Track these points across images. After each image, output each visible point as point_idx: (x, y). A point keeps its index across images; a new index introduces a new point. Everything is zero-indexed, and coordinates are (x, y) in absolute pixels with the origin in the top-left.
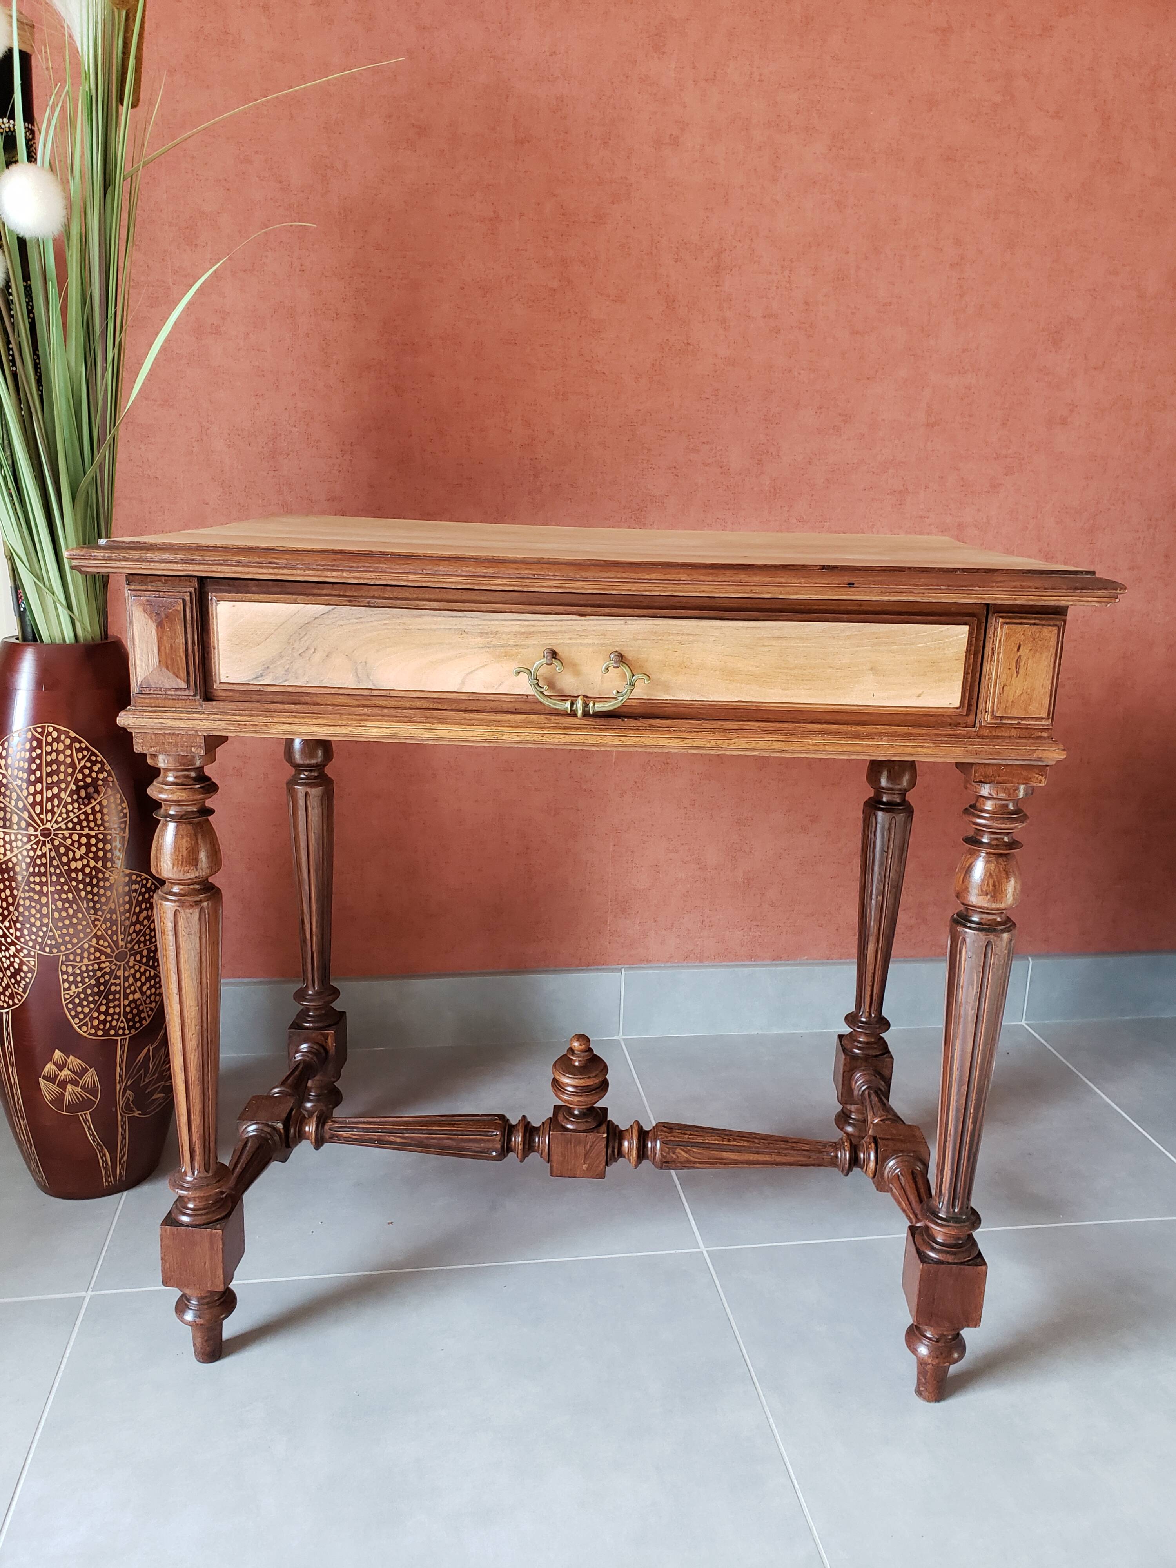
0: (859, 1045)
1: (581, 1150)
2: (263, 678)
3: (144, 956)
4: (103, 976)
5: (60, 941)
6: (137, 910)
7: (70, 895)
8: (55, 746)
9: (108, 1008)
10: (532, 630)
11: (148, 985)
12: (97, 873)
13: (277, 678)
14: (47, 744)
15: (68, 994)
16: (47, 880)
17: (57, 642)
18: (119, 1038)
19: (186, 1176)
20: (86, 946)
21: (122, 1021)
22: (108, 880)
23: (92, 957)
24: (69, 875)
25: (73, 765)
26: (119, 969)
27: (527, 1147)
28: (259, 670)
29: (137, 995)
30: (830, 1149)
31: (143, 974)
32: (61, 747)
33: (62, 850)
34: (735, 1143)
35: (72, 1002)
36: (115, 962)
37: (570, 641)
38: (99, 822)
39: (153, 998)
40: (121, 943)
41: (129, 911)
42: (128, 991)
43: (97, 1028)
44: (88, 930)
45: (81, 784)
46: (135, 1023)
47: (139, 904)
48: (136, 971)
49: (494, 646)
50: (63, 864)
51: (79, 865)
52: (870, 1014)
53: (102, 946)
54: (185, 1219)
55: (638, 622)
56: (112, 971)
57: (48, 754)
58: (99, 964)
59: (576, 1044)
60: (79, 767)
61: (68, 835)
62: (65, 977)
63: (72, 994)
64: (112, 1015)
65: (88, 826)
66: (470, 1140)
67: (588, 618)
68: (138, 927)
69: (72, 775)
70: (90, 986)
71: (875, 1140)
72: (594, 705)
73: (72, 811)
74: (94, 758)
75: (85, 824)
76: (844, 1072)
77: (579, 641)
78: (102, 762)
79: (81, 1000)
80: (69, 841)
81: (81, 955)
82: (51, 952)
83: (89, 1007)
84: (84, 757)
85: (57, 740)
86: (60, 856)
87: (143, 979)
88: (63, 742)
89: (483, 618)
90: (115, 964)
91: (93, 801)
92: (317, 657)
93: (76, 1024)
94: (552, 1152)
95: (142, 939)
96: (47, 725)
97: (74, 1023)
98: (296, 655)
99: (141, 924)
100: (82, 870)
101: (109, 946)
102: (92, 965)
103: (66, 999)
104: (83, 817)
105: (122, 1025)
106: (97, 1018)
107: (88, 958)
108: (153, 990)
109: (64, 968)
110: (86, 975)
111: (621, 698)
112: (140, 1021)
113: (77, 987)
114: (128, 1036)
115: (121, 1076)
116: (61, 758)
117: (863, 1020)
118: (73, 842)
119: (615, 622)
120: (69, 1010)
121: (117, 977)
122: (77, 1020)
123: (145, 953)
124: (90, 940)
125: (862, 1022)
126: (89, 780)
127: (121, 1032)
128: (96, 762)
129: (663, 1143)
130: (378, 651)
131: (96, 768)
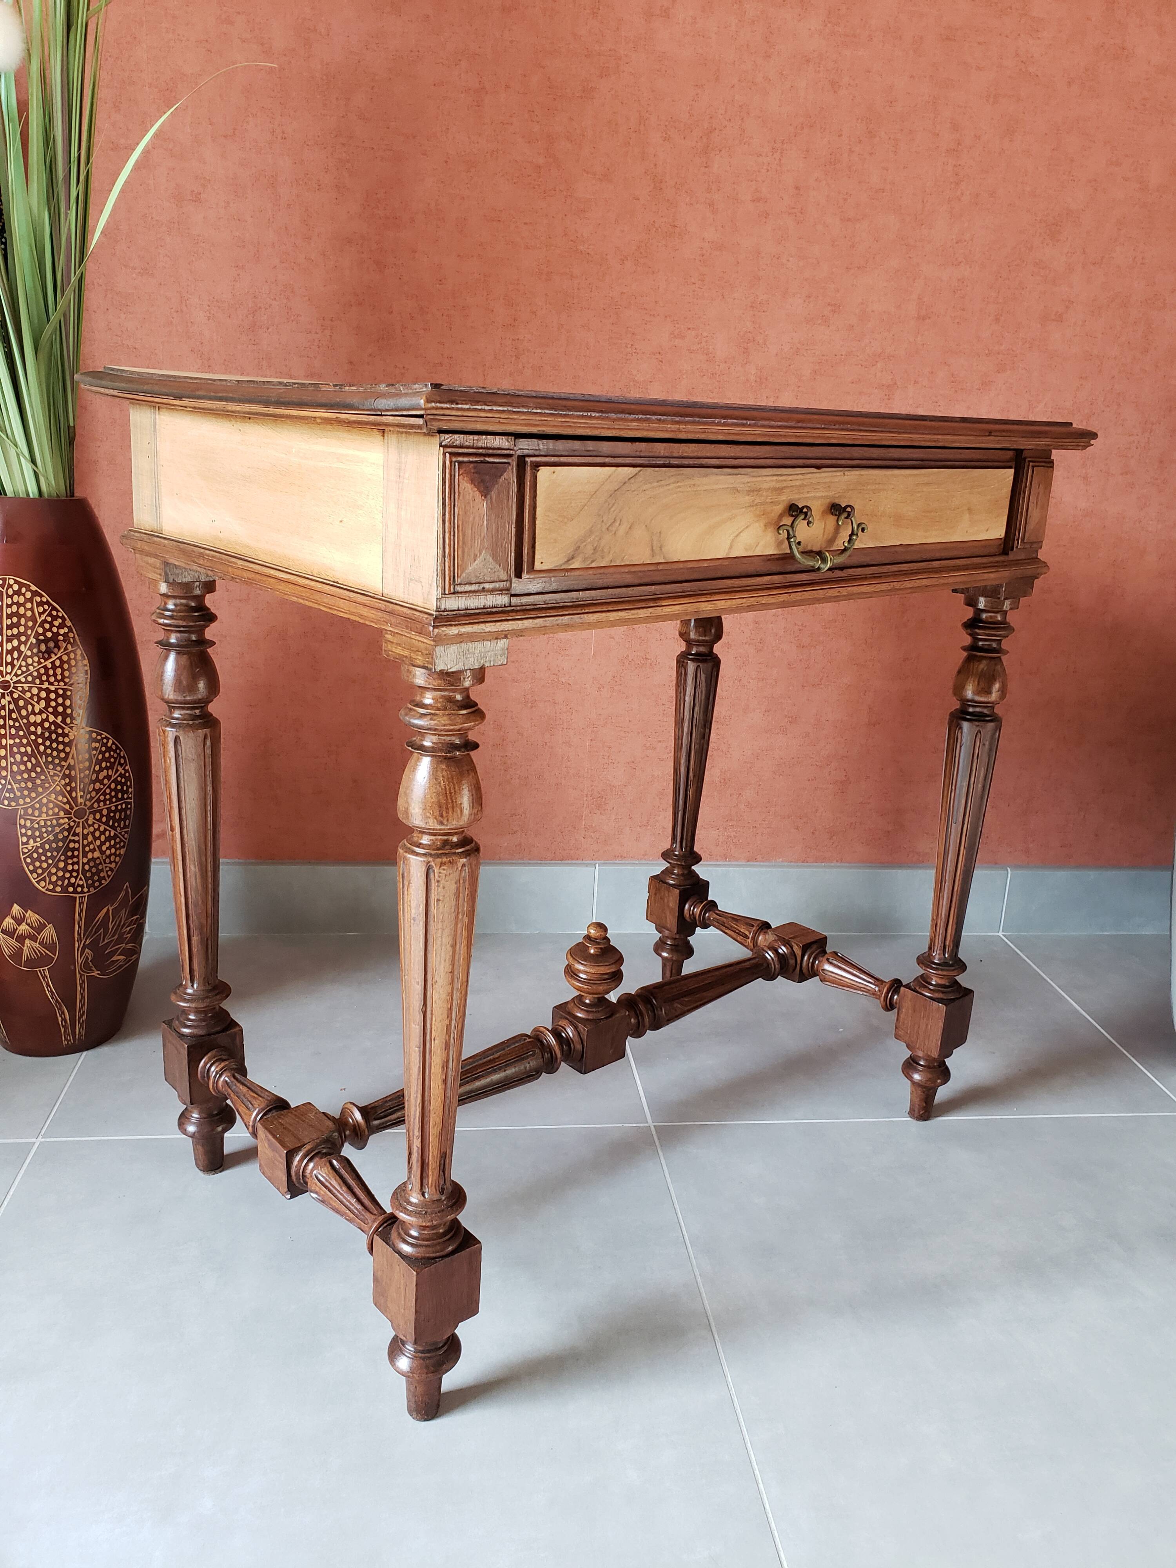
3: (104, 816)
4: (61, 831)
5: (18, 794)
6: (97, 768)
7: (29, 749)
8: (16, 598)
9: (66, 864)
11: (108, 844)
12: (56, 728)
14: (8, 596)
15: (26, 848)
16: (6, 732)
17: (21, 496)
18: (78, 896)
20: (45, 801)
21: (81, 879)
22: (67, 735)
23: (51, 812)
24: (28, 729)
25: (33, 619)
26: (78, 826)
29: (97, 854)
31: (103, 833)
32: (22, 600)
33: (21, 703)
35: (30, 856)
36: (74, 818)
38: (59, 677)
39: (112, 858)
40: (80, 800)
41: (89, 769)
42: (87, 849)
43: (55, 884)
44: (47, 785)
45: (42, 638)
46: (94, 882)
47: (99, 762)
48: (95, 830)
50: (22, 717)
51: (38, 719)
53: (61, 801)
56: (71, 828)
57: (8, 606)
58: (58, 820)
60: (39, 621)
61: (27, 689)
62: (23, 831)
63: (31, 848)
64: (71, 872)
65: (48, 680)
68: (98, 786)
69: (32, 628)
70: (49, 842)
73: (32, 665)
74: (54, 613)
75: (44, 678)
78: (63, 618)
79: (40, 855)
80: (28, 695)
81: (40, 809)
82: (9, 805)
83: (47, 862)
84: (45, 611)
85: (18, 593)
86: (19, 709)
87: (103, 838)
88: (24, 595)
90: (74, 821)
91: (53, 655)
93: (34, 879)
95: (102, 798)
96: (8, 577)
97: (33, 878)
99: (101, 782)
100: (41, 724)
101: (68, 802)
102: (51, 820)
103: (24, 853)
104: (42, 671)
105: (81, 883)
106: (55, 874)
107: (47, 813)
108: (113, 850)
109: (22, 822)
110: (44, 830)
112: (99, 880)
113: (35, 842)
114: (86, 895)
115: (79, 934)
116: (22, 610)
118: (33, 695)
120: (28, 865)
121: (75, 834)
122: (35, 875)
123: (105, 812)
124: (49, 794)
126: (49, 635)
127: (79, 889)
128: (57, 617)
131: (56, 623)
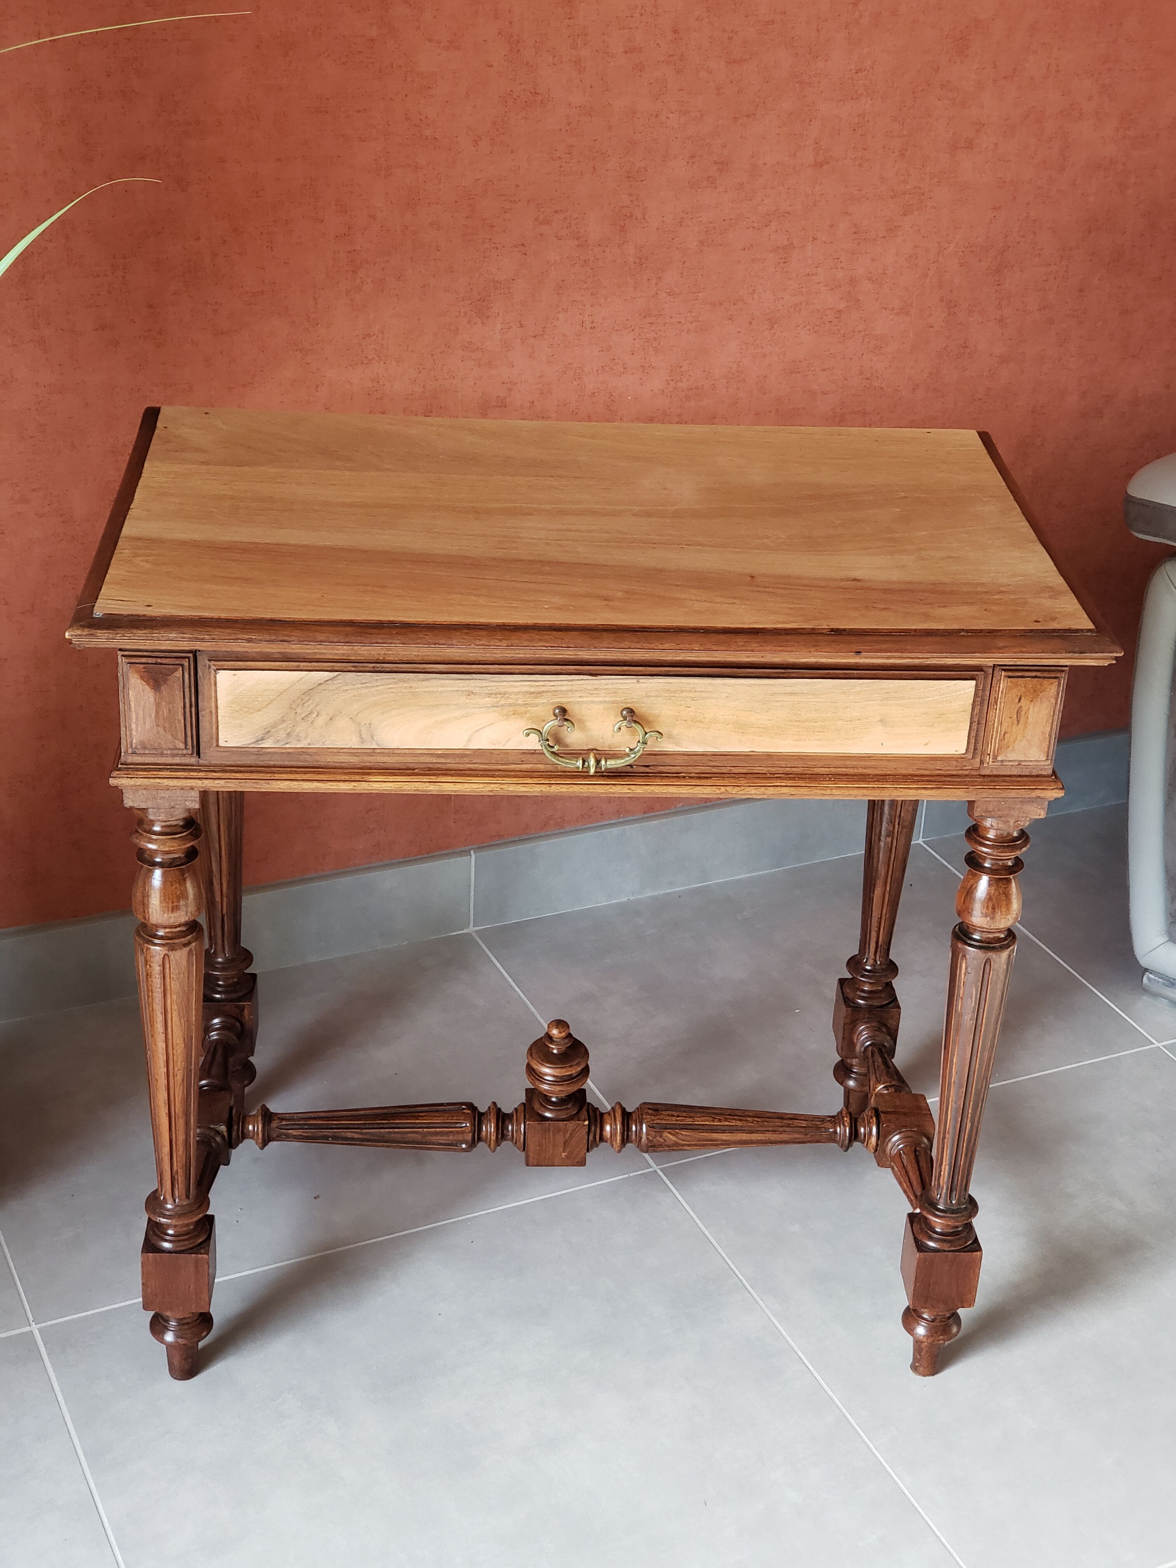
0: (863, 994)
1: (560, 1139)
2: (264, 741)
10: (540, 690)
13: (278, 741)
19: (166, 1203)
27: (500, 1136)
28: (259, 734)
30: (828, 1125)
34: (727, 1123)
37: (581, 699)
49: (502, 706)
52: (875, 961)
54: (167, 1245)
55: (651, 681)
59: (555, 1032)
66: (437, 1134)
67: (599, 677)
71: (877, 1112)
72: (606, 763)
76: (845, 1024)
77: (590, 699)
89: (492, 680)
92: (320, 721)
94: (528, 1142)
98: (299, 719)
111: (633, 756)
117: (868, 968)
119: (627, 681)
125: (867, 971)
129: (648, 1126)
130: (382, 713)
